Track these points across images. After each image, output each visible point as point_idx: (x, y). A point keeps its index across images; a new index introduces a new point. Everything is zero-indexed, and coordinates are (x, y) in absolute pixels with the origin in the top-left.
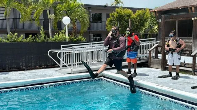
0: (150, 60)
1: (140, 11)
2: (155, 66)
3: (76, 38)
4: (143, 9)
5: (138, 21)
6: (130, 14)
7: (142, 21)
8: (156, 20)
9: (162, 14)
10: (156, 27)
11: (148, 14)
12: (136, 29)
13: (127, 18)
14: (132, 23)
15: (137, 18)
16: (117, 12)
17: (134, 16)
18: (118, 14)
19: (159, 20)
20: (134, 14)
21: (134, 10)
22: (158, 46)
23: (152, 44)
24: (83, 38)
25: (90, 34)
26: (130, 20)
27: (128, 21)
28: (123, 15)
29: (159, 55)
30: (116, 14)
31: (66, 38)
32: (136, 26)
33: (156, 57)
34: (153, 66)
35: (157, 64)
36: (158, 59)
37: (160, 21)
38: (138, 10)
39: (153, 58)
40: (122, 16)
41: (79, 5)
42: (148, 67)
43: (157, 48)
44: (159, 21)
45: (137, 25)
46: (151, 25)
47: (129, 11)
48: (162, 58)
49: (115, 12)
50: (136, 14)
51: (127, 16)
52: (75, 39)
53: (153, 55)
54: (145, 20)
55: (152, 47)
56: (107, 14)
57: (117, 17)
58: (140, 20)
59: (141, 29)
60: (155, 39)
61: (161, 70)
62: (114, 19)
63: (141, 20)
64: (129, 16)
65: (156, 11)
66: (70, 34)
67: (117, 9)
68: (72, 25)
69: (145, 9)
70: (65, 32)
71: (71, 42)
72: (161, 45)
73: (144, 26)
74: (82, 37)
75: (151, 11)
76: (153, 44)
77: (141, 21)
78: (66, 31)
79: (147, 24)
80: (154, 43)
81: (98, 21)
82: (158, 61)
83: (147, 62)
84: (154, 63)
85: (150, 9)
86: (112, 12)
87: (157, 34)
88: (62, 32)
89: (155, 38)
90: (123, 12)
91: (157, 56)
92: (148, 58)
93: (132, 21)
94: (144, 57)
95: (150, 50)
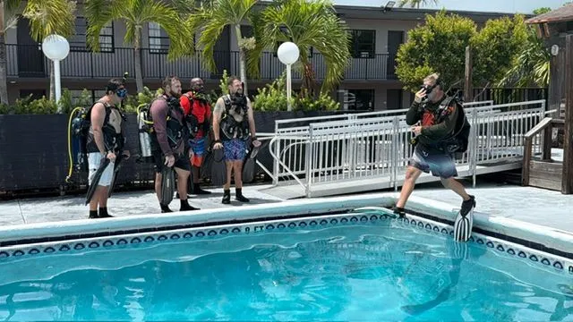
0: (529, 164)
1: (498, 23)
2: (542, 182)
3: (312, 102)
4: (506, 14)
5: (492, 52)
6: (469, 32)
7: (503, 51)
8: (543, 48)
9: (561, 31)
10: (542, 69)
11: (522, 32)
12: (485, 76)
13: (459, 43)
14: (473, 58)
15: (488, 44)
16: (432, 27)
17: (479, 36)
18: (433, 31)
19: (553, 47)
20: (478, 30)
21: (480, 19)
22: (552, 124)
23: (533, 118)
24: (333, 102)
25: (340, 91)
26: (467, 48)
27: (464, 52)
28: (449, 36)
29: (553, 151)
30: (426, 34)
31: (286, 103)
32: (485, 66)
33: (547, 156)
34: (536, 182)
35: (548, 175)
36: (552, 161)
37: (555, 50)
38: (490, 21)
39: (538, 159)
40: (444, 37)
41: (322, 6)
42: (520, 185)
43: (547, 129)
44: (553, 52)
45: (487, 63)
46: (526, 62)
47: (465, 23)
48: (564, 159)
49: (423, 24)
50: (486, 30)
51: (460, 38)
52: (311, 105)
53: (537, 149)
54: (513, 48)
55: (533, 126)
56: (389, 32)
57: (430, 42)
58: (497, 48)
59: (499, 75)
60: (543, 105)
61: (560, 193)
62: (421, 45)
63: (499, 48)
64: (465, 37)
65: (542, 23)
66: (296, 89)
67: (429, 17)
68: (301, 66)
69: (511, 16)
70: (284, 86)
71: (301, 110)
72: (563, 121)
73: (508, 66)
74: (329, 98)
75: (528, 21)
76: (538, 117)
77: (500, 52)
78: (286, 82)
79: (518, 60)
80: (541, 114)
81: (364, 54)
82: (552, 167)
83: (519, 170)
84: (539, 173)
85: (528, 17)
86: (413, 26)
87: (546, 90)
88: (276, 87)
89: (543, 101)
90: (448, 26)
91: (550, 154)
92: (520, 159)
93: (474, 52)
94: (509, 155)
95: (528, 134)
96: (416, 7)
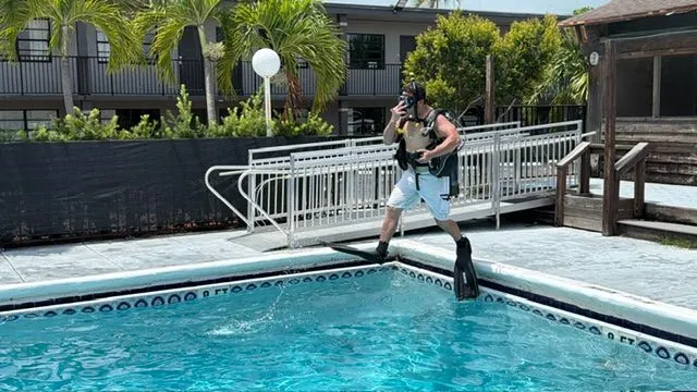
0: (563, 200)
1: (525, 26)
2: (580, 221)
3: (298, 125)
4: (534, 16)
5: (518, 61)
6: (490, 37)
7: (531, 61)
8: (581, 57)
9: (602, 35)
10: (580, 81)
11: (552, 35)
12: (509, 90)
13: (478, 50)
14: (495, 68)
15: (513, 52)
16: (445, 32)
17: (503, 42)
18: (446, 36)
19: (592, 56)
20: (502, 35)
21: (503, 21)
22: (590, 150)
23: (568, 142)
24: (325, 124)
25: (343, 110)
26: (488, 57)
27: (483, 62)
28: (465, 41)
29: (592, 181)
30: (438, 39)
31: (265, 127)
32: (510, 79)
33: (585, 188)
34: (572, 222)
35: (586, 213)
36: (592, 196)
37: (594, 59)
38: (516, 23)
39: (574, 193)
40: (460, 43)
41: (309, 4)
42: (553, 225)
43: (585, 155)
44: (591, 60)
45: (513, 75)
46: (562, 74)
47: (485, 26)
48: (605, 192)
49: (434, 28)
50: (510, 34)
51: (479, 44)
52: (297, 129)
53: (573, 180)
54: (544, 56)
55: (568, 153)
56: (401, 37)
57: (442, 49)
58: (523, 57)
59: (526, 90)
60: (580, 126)
61: (600, 234)
62: (432, 54)
63: (527, 57)
64: (486, 43)
65: (579, 25)
66: (278, 108)
67: (442, 19)
68: (284, 79)
69: (541, 17)
70: (261, 105)
71: (284, 136)
72: (603, 145)
73: (539, 79)
74: (320, 119)
75: (561, 24)
76: (573, 141)
77: (527, 61)
78: (263, 100)
79: (550, 71)
80: (578, 136)
81: (372, 64)
82: (592, 202)
83: (552, 207)
84: (576, 211)
85: (560, 18)
86: (423, 30)
87: (585, 108)
88: (251, 105)
89: (579, 122)
90: (464, 30)
91: (588, 187)
92: (553, 193)
93: (495, 60)
94: (540, 189)
95: (562, 163)
96: (435, 7)
